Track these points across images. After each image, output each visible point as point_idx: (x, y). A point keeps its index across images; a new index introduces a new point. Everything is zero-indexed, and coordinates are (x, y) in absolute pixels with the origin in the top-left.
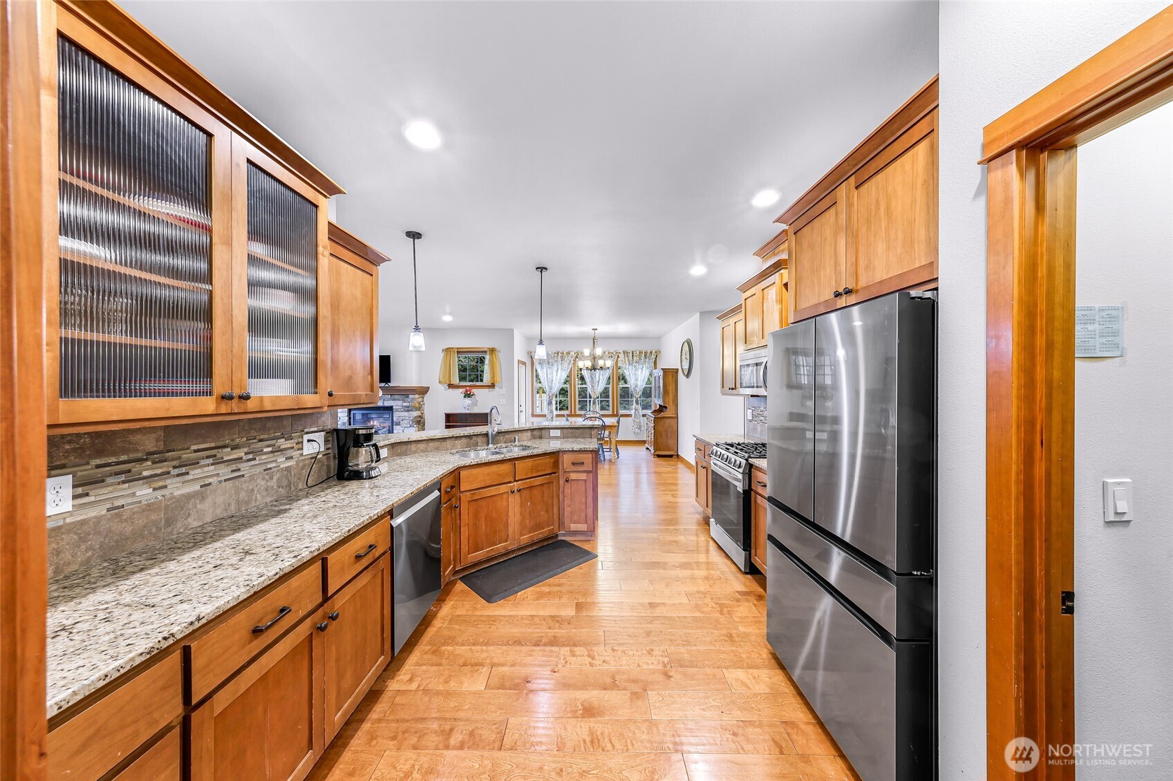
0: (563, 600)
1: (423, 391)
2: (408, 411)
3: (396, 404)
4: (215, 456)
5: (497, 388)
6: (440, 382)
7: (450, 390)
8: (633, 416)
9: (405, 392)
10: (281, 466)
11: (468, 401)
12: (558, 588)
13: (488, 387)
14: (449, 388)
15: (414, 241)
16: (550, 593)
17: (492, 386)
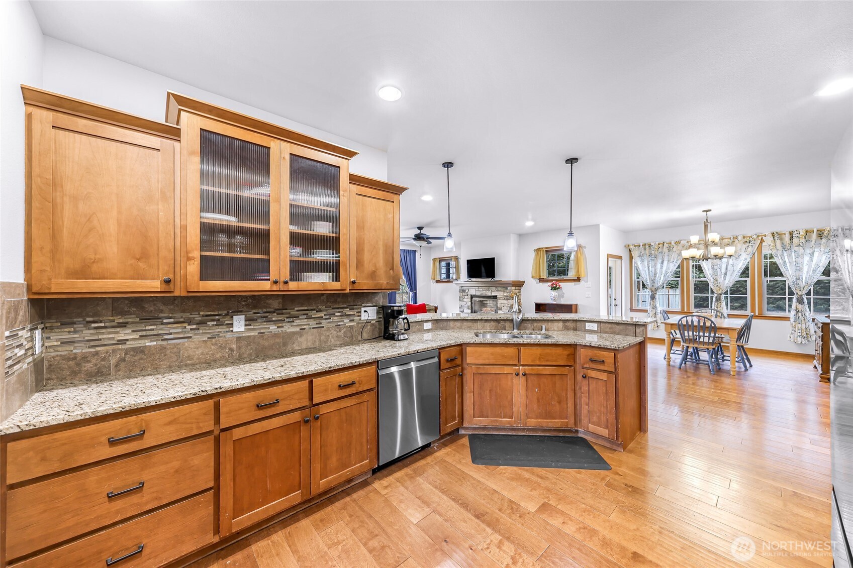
0: (534, 493)
1: (519, 284)
2: (507, 300)
3: (500, 294)
4: (308, 314)
5: (582, 282)
6: (532, 277)
7: (541, 284)
8: (792, 320)
9: (504, 285)
10: (347, 325)
11: (554, 293)
12: (539, 480)
13: (574, 280)
14: (540, 282)
15: (448, 169)
16: (527, 480)
17: (578, 280)
